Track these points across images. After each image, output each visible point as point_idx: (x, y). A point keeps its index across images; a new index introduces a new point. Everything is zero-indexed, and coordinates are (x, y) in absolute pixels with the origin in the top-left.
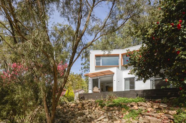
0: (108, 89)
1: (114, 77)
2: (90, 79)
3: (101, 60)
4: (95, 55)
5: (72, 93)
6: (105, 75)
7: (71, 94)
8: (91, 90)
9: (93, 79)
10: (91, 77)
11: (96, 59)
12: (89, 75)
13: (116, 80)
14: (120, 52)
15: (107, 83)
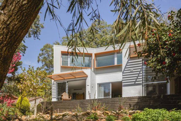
0: (75, 97)
1: (87, 81)
2: (54, 83)
3: (69, 59)
4: (62, 52)
5: (26, 102)
6: (76, 78)
7: (24, 103)
8: (55, 99)
9: (58, 84)
10: (55, 81)
11: (62, 58)
12: (53, 78)
13: (90, 86)
14: (93, 51)
15: (74, 90)
